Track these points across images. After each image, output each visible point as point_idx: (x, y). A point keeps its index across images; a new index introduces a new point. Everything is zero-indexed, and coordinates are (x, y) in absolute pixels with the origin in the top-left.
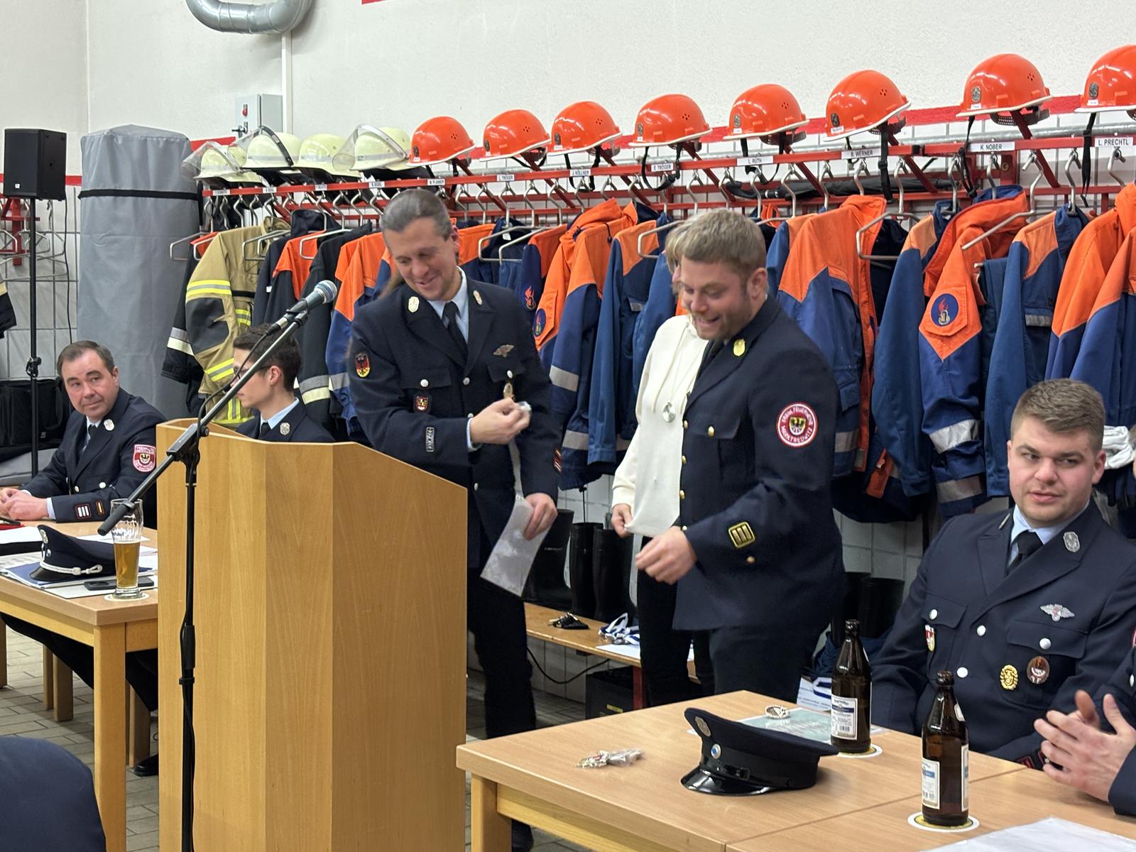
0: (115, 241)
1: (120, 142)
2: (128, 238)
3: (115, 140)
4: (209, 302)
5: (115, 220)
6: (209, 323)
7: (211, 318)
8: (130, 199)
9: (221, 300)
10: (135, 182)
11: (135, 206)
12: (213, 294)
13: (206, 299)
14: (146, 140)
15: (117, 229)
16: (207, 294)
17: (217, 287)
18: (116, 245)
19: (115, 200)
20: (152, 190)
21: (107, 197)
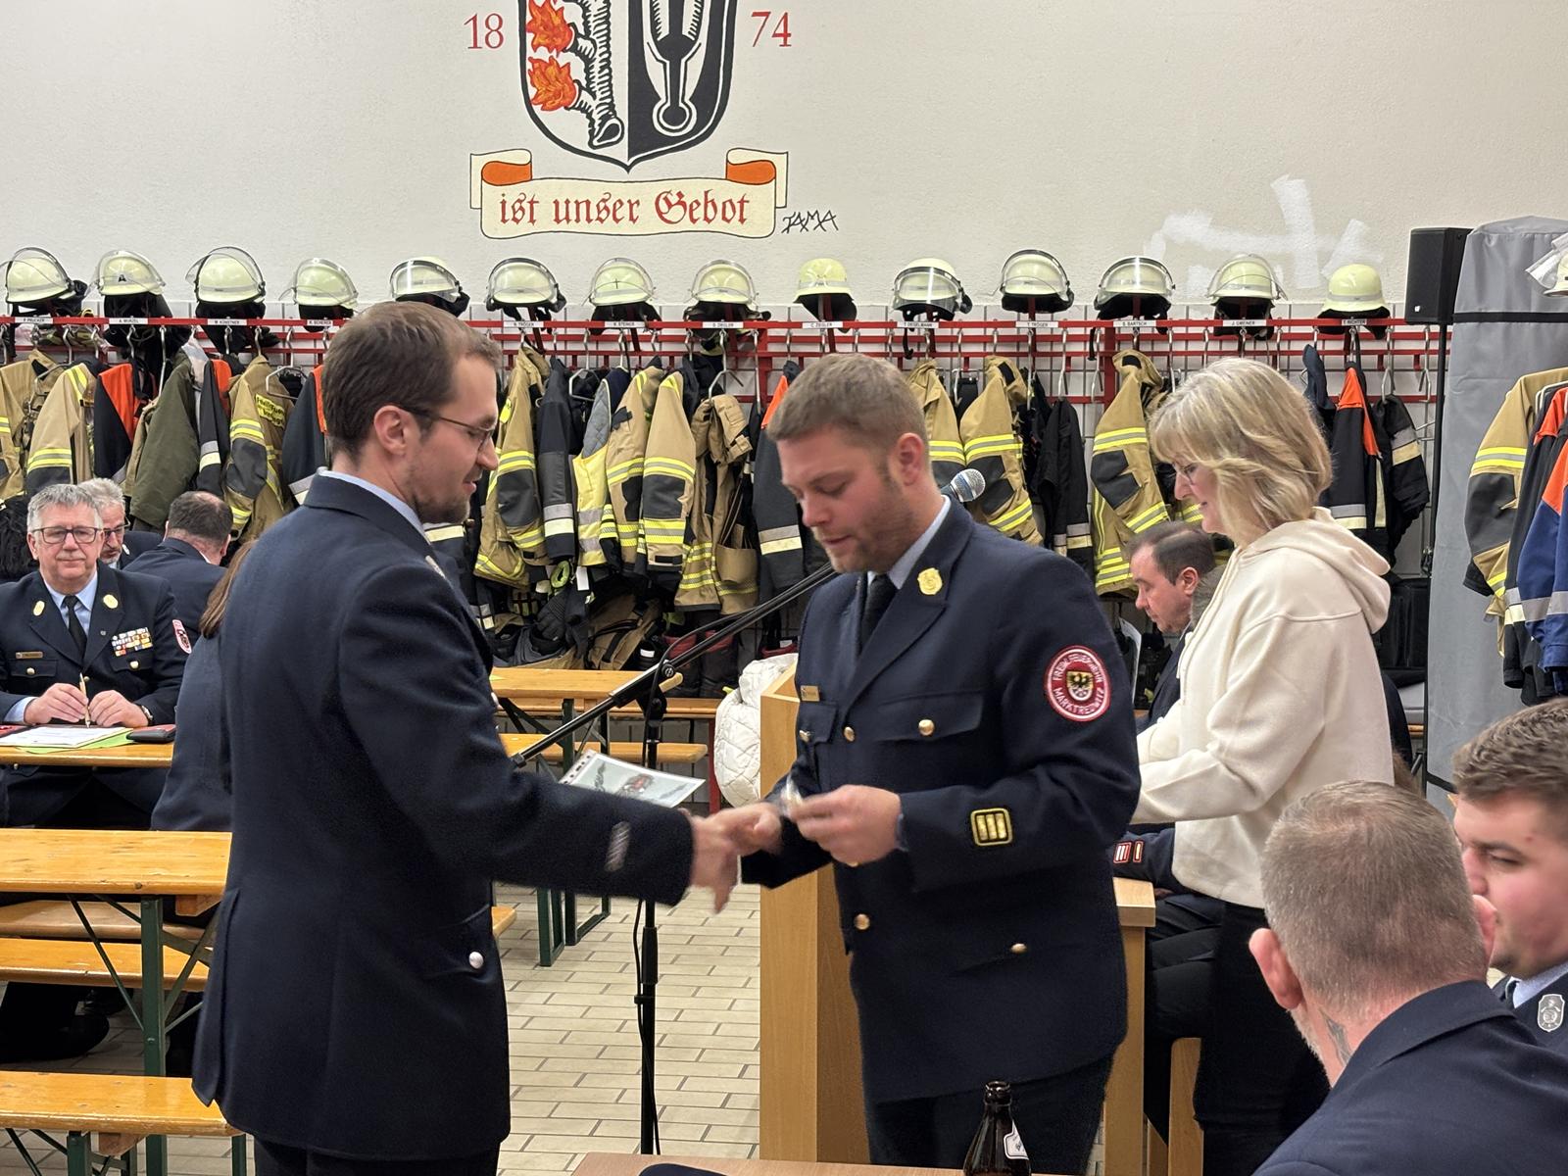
0: (1476, 387)
1: (1493, 243)
2: (1496, 381)
3: (1486, 240)
4: (1496, 479)
5: (1477, 356)
6: (1496, 511)
7: (1498, 503)
8: (1501, 325)
9: (1512, 476)
10: (1508, 301)
11: (1507, 333)
12: (1501, 467)
13: (1491, 475)
14: (1532, 239)
15: (1479, 369)
16: (1493, 467)
17: (1510, 457)
18: (1476, 394)
19: (1478, 327)
20: (1532, 311)
21: (1468, 324)
